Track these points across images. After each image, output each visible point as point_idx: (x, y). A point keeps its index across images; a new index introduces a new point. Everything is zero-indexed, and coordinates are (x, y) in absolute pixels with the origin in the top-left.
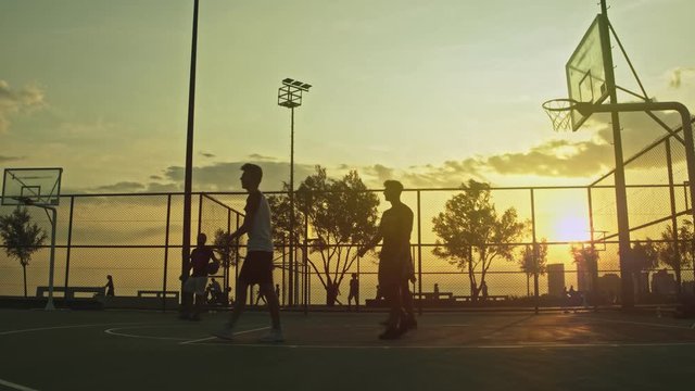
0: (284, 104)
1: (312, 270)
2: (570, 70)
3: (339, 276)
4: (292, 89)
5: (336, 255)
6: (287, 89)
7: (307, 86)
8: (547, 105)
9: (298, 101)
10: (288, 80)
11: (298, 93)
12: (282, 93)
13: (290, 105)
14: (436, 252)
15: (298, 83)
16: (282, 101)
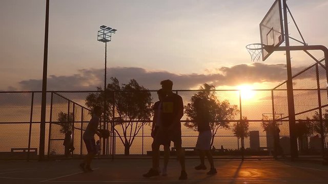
0: (101, 40)
1: (117, 135)
2: (262, 27)
3: (132, 138)
4: (106, 32)
5: (130, 126)
6: (103, 31)
7: (114, 30)
8: (248, 47)
9: (109, 39)
10: (103, 27)
11: (109, 34)
12: (100, 34)
13: (105, 40)
14: (186, 125)
15: (109, 28)
16: (100, 38)
